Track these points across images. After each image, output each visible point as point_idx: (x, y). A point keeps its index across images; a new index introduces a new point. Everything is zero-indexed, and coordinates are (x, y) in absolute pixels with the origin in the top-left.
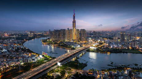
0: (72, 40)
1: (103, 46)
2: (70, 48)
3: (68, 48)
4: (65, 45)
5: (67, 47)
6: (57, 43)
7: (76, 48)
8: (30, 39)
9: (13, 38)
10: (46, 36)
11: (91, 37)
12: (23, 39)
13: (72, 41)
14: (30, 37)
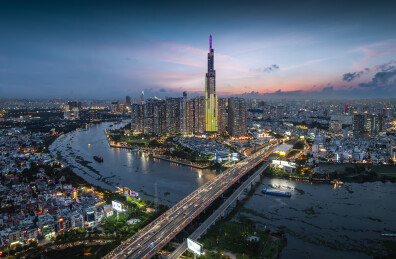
0: (205, 132)
1: (309, 156)
2: (207, 165)
3: (199, 162)
4: (187, 149)
5: (193, 161)
6: (159, 145)
7: (224, 162)
8: (71, 127)
9: (18, 125)
10: (119, 116)
11: (258, 121)
12: (48, 130)
13: (204, 136)
14: (68, 121)
